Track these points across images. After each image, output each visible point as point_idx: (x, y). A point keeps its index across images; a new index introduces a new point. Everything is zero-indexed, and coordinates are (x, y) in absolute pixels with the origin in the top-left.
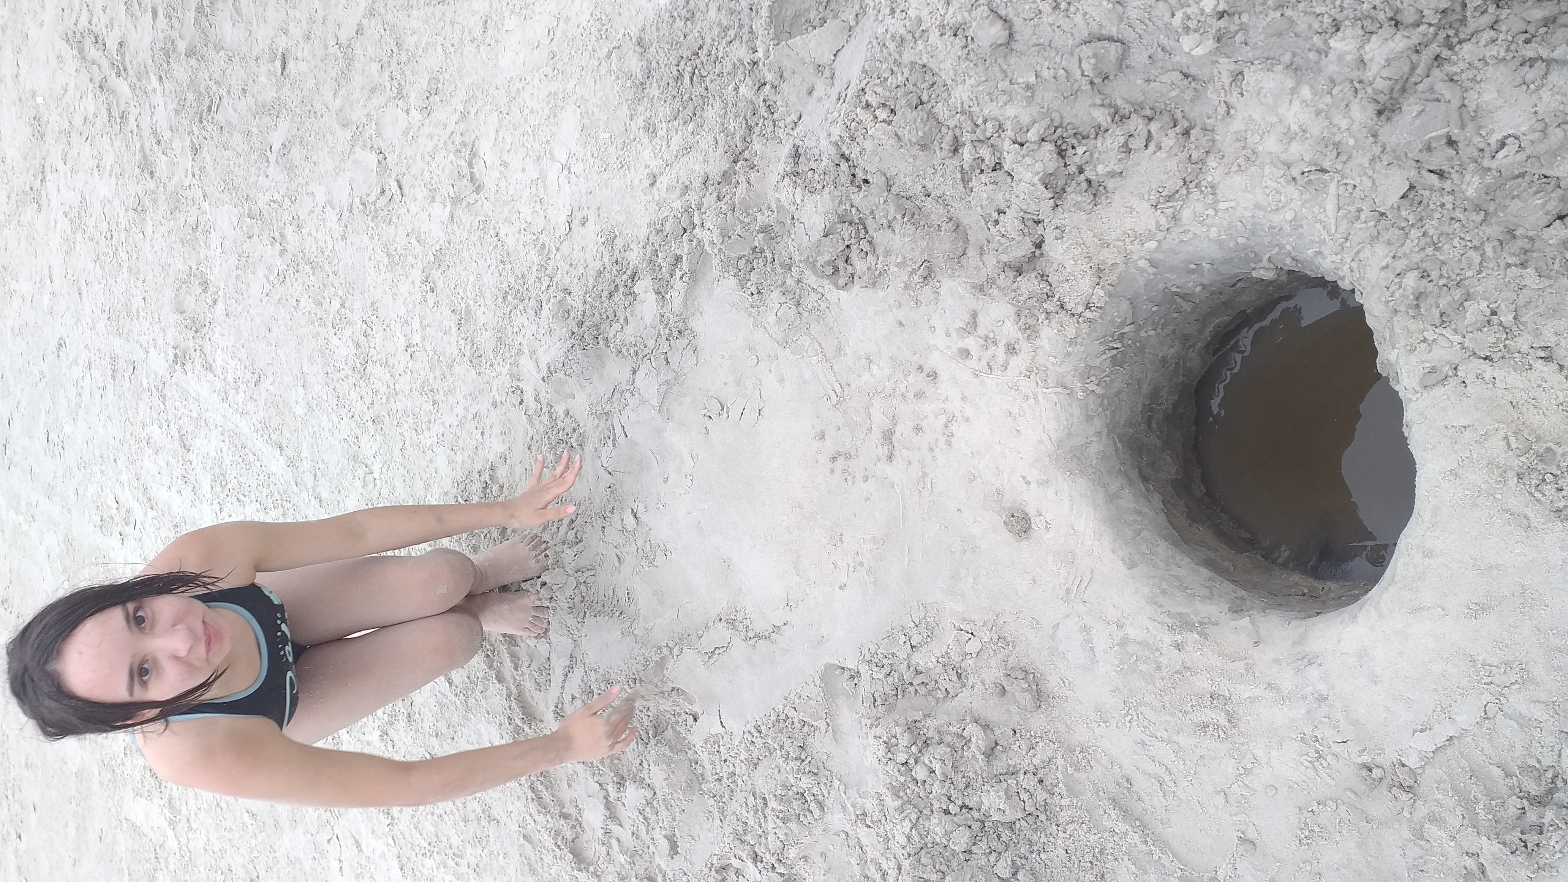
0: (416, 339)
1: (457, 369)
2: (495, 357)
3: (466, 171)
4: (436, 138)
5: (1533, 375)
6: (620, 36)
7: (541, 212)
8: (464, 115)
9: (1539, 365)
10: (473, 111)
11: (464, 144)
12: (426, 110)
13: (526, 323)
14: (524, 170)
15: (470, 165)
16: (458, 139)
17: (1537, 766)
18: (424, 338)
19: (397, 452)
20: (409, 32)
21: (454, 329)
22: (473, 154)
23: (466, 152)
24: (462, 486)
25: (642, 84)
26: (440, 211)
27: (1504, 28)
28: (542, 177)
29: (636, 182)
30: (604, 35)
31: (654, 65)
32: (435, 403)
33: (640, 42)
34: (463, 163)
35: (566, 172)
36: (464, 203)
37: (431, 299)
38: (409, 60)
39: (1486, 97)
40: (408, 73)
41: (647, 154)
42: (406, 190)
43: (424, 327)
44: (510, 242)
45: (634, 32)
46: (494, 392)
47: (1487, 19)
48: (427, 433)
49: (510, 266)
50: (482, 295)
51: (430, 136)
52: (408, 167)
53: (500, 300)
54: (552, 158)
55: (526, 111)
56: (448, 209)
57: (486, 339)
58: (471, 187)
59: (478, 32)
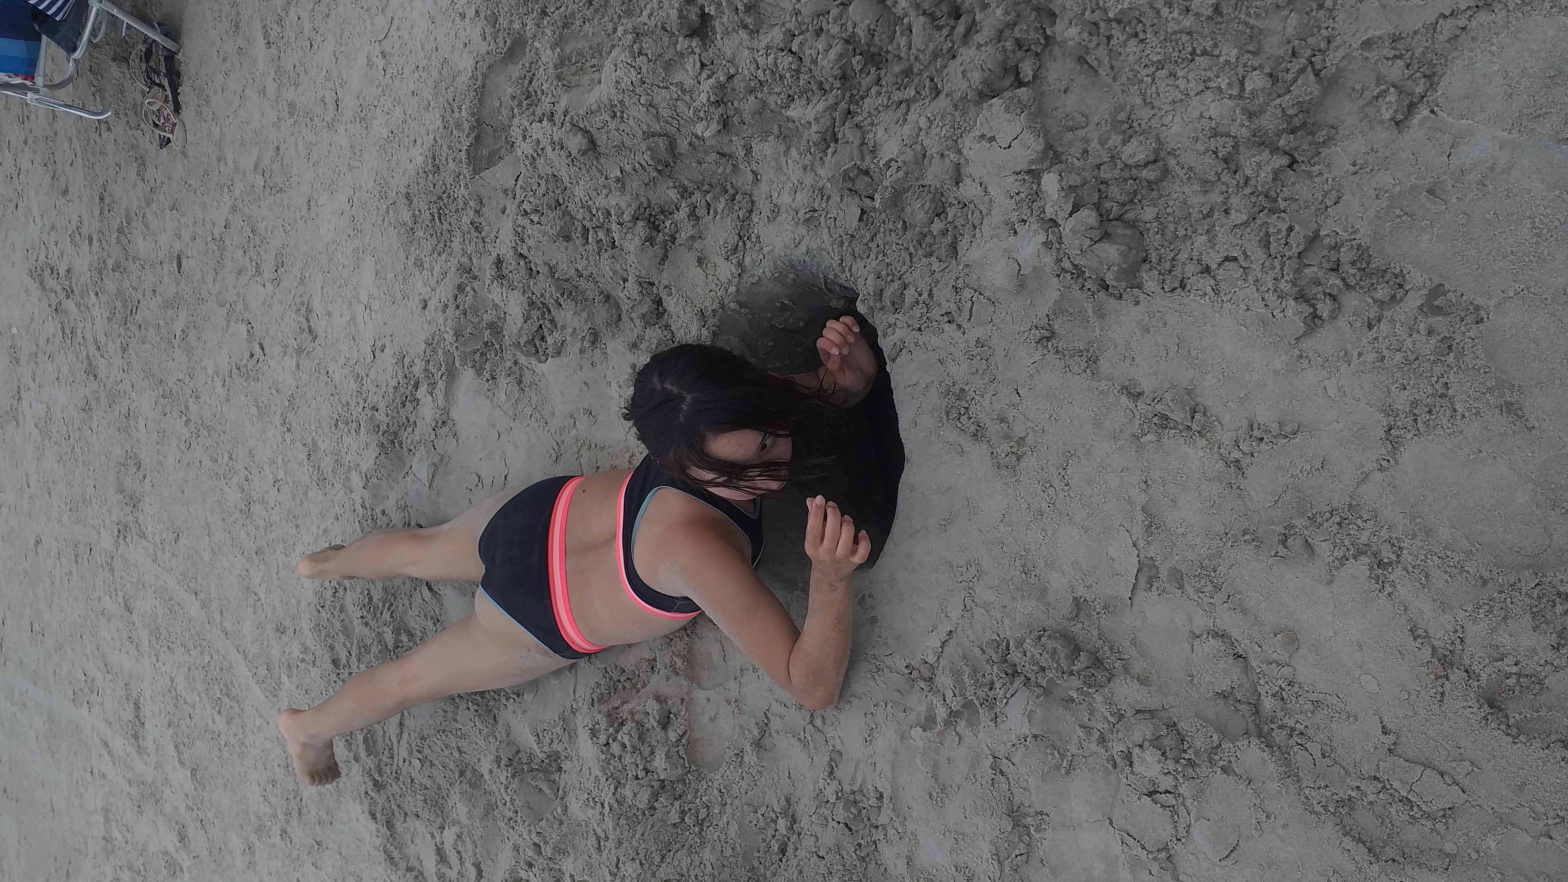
0: (281, 475)
1: (311, 494)
2: (334, 477)
3: (305, 325)
4: (284, 303)
5: (945, 336)
6: (394, 194)
7: (355, 347)
8: (302, 280)
9: (946, 327)
10: (308, 275)
11: (302, 303)
12: (277, 282)
13: (352, 442)
14: (341, 316)
15: (308, 320)
16: (298, 300)
17: (998, 639)
18: (286, 473)
19: (275, 576)
20: (260, 220)
21: (306, 460)
22: (309, 310)
23: (304, 309)
24: (319, 595)
25: (412, 229)
26: (290, 362)
27: (884, 83)
28: (353, 319)
29: (414, 308)
30: (383, 196)
31: (417, 212)
32: (297, 526)
33: (407, 196)
34: (302, 319)
35: (368, 311)
36: (306, 351)
37: (288, 437)
38: (262, 243)
39: (879, 135)
40: (262, 253)
41: (420, 284)
42: (266, 350)
43: (285, 464)
44: (336, 377)
45: (403, 190)
46: (337, 508)
47: (870, 79)
48: (293, 555)
49: (337, 397)
50: (321, 427)
51: (281, 302)
52: (267, 330)
53: (333, 428)
54: (359, 301)
55: (340, 267)
56: (295, 360)
57: (327, 463)
58: (310, 338)
59: (304, 211)
